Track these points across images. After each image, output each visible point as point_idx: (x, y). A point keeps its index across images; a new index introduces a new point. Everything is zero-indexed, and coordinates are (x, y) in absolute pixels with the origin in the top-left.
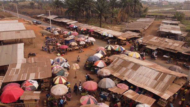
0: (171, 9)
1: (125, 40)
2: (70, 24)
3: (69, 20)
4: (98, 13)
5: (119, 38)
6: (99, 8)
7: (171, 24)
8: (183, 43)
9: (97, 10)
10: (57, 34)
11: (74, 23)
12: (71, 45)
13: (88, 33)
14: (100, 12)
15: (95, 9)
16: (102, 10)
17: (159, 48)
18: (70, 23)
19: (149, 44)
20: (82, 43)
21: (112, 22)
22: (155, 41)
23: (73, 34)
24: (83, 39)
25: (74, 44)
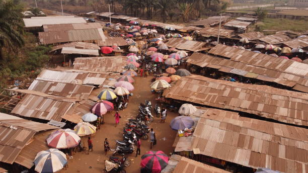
0: (269, 5)
1: (185, 32)
2: (130, 21)
3: (129, 17)
4: (161, 8)
5: (181, 30)
6: (162, 2)
7: (245, 21)
8: (232, 31)
9: (160, 4)
10: (119, 29)
11: (135, 20)
12: (135, 35)
13: (150, 27)
14: (163, 7)
15: (158, 3)
16: (165, 4)
17: (212, 36)
18: (131, 19)
19: (204, 34)
20: (144, 34)
21: (178, 20)
22: (211, 31)
23: (135, 28)
24: (146, 31)
25: (137, 34)
